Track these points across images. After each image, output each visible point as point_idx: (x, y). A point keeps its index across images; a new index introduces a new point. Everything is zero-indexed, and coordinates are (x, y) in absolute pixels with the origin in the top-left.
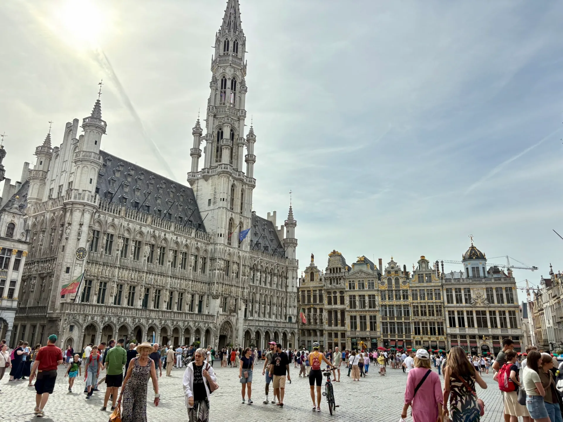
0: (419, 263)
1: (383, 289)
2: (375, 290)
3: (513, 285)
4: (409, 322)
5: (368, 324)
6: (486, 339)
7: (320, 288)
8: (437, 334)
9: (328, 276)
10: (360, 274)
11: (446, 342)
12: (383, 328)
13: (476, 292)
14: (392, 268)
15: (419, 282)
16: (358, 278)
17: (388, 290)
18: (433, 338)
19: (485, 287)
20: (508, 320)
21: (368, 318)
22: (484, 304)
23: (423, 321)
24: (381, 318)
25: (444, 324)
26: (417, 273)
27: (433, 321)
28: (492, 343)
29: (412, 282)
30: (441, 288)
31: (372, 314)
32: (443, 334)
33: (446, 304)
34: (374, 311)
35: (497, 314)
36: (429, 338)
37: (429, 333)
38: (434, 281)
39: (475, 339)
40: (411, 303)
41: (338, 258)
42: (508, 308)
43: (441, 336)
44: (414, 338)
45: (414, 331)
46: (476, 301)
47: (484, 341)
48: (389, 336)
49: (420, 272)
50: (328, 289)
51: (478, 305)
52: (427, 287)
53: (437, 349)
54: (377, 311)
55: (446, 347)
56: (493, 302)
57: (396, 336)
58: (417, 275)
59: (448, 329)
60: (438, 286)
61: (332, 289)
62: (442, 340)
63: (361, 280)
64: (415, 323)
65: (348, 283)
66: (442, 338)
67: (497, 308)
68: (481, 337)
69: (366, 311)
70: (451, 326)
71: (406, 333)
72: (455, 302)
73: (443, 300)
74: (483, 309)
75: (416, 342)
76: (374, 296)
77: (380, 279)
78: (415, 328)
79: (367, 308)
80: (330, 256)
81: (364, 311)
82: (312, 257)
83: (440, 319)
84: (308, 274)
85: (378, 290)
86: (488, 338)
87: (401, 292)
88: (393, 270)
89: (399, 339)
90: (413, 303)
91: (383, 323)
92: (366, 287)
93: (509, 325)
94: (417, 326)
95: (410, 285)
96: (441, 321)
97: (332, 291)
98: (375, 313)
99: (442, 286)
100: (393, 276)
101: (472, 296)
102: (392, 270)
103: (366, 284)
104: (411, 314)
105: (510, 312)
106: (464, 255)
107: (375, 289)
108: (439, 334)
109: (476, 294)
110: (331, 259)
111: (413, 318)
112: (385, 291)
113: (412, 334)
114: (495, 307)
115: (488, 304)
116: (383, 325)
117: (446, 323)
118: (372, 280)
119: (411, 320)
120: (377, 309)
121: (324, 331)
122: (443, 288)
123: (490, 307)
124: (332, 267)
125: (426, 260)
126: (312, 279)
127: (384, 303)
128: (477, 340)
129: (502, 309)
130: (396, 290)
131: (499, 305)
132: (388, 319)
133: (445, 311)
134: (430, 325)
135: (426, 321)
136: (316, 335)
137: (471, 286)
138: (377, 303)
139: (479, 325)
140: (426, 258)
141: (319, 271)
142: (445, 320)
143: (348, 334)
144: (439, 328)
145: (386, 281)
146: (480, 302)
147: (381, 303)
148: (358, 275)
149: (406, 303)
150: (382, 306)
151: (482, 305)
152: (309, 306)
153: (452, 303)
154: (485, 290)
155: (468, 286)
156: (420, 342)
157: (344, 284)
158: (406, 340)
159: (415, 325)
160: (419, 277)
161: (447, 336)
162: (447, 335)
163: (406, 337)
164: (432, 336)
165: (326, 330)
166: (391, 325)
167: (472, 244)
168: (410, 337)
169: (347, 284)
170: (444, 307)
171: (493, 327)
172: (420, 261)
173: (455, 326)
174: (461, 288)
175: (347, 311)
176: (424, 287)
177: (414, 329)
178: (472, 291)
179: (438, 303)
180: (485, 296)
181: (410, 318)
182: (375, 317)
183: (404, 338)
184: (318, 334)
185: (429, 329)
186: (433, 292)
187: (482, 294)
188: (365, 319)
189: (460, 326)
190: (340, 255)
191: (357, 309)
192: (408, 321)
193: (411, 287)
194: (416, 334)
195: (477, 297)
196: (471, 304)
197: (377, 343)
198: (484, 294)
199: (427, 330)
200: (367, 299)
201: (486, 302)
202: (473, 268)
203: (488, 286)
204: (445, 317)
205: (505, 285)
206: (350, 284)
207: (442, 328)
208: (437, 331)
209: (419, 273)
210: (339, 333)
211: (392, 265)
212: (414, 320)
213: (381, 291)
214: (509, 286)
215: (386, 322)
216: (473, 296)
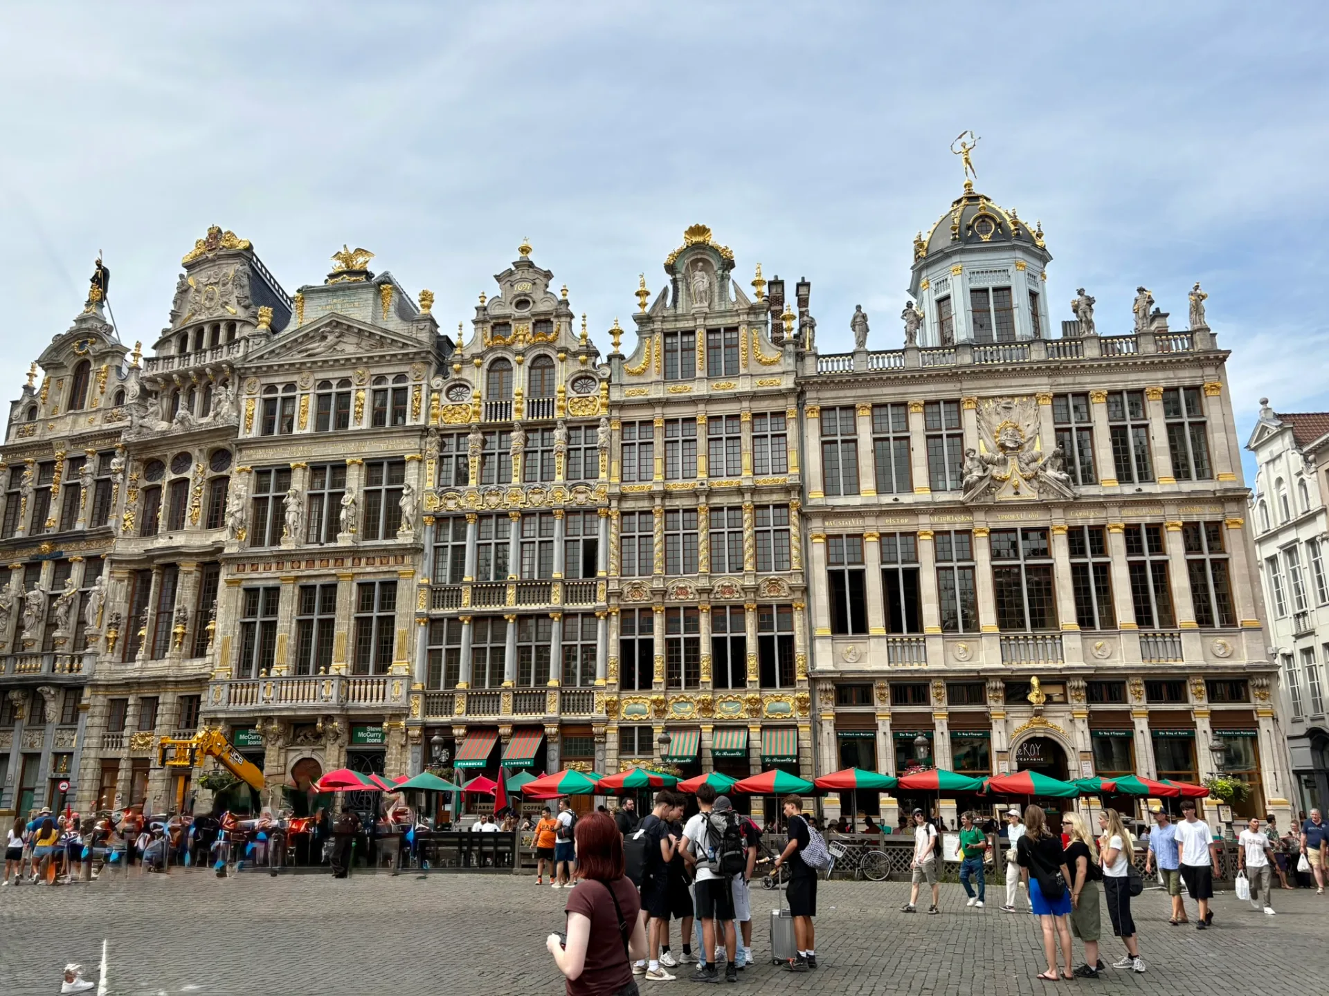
0: (670, 269)
1: (457, 421)
2: (412, 429)
3: (1210, 371)
4: (589, 615)
5: (344, 629)
6: (1049, 700)
7: (103, 445)
8: (752, 676)
9: (160, 369)
10: (331, 339)
11: (805, 732)
12: (433, 655)
13: (997, 422)
14: (522, 303)
15: (669, 376)
16: (313, 367)
17: (486, 430)
18: (731, 705)
19: (1045, 389)
20: (1180, 580)
21: (347, 597)
22: (1043, 486)
23: (673, 600)
24: (424, 595)
25: (798, 619)
26: (658, 325)
27: (736, 598)
28: (1082, 726)
29: (626, 379)
30: (790, 405)
31: (373, 571)
32: (788, 680)
33: (816, 496)
34: (387, 551)
35: (1116, 543)
36: (707, 707)
37: (705, 677)
38: (755, 368)
39: (983, 701)
40: (610, 497)
41: (232, 269)
42: (1184, 510)
43: (778, 691)
44: (612, 708)
45: (614, 665)
46: (995, 471)
47: (1038, 713)
48: (460, 707)
49: (676, 318)
50: (146, 446)
51: (1006, 495)
52: (709, 400)
53: (748, 775)
54: (402, 552)
55: (807, 760)
56: (1090, 475)
57: (506, 701)
58: (658, 337)
59: (818, 645)
60: (781, 394)
61: (165, 440)
62: (779, 719)
63: (334, 375)
64: (626, 613)
65: (259, 395)
66: (781, 702)
67: (1114, 511)
68: (1016, 690)
69: (339, 556)
70: (838, 627)
71: (567, 675)
72: (867, 483)
73: (802, 475)
74: (1036, 519)
75: (625, 732)
76: (398, 464)
77: (442, 370)
78: (626, 647)
79: (345, 540)
80: (189, 266)
81: (324, 556)
82: (101, 279)
83: (774, 584)
84: (62, 373)
85: (424, 432)
86: (1056, 691)
87: (559, 434)
88: (525, 312)
89: (519, 717)
90: (622, 497)
91: (433, 623)
92: (358, 417)
93: (1185, 610)
94: (637, 637)
95: (616, 395)
96: (783, 596)
97: (171, 454)
98: (392, 565)
99: (799, 394)
100: (520, 346)
101: (971, 441)
102: (518, 313)
103: (362, 397)
104: (607, 562)
105: (1190, 532)
106: (926, 238)
107: (409, 423)
108: (767, 681)
109: (995, 434)
110: (191, 281)
111: (614, 586)
112: (463, 433)
113: (599, 682)
114: (1101, 504)
115: (1066, 483)
116: (434, 637)
117: (808, 610)
118: (401, 377)
119: (601, 597)
120: (405, 537)
121: (87, 692)
122: (800, 406)
123: (1075, 504)
124: (190, 318)
125: (714, 250)
126: (76, 401)
127: (451, 505)
128: (995, 705)
129: (1145, 516)
130: (528, 428)
131: (1128, 489)
132: (466, 598)
133: (805, 541)
134: (715, 628)
135: (691, 599)
136: (39, 719)
137: (966, 385)
138: (406, 504)
139: (1008, 617)
140: (716, 239)
141: (118, 351)
142: (806, 590)
143: (213, 700)
144: (765, 645)
145: (477, 378)
146: (1017, 479)
147: (432, 505)
148: (317, 347)
149: (581, 498)
150: (440, 520)
151: (1029, 493)
152: (35, 551)
153: (854, 489)
154: (1046, 408)
155: (946, 390)
156: (646, 731)
157: (236, 404)
158: (563, 725)
159: (626, 627)
160: (668, 351)
161: (812, 692)
162: (813, 681)
163: (563, 708)
164: (721, 693)
165: (95, 686)
166: (478, 637)
167: (968, 185)
168: (584, 701)
169: (252, 406)
170: (804, 517)
171: (1091, 624)
172: (682, 253)
173: (861, 626)
174: (911, 400)
175: (231, 560)
176: (694, 401)
177: (614, 651)
178: (969, 418)
179: (771, 491)
180: (1046, 444)
181: (601, 587)
182: (389, 588)
183: (553, 710)
184: (53, 709)
185: (705, 649)
186: (746, 428)
187: (1028, 433)
188: (329, 603)
189: (893, 625)
190: (247, 254)
191: (288, 544)
192: (588, 606)
193: (620, 406)
194: (626, 683)
195: (1003, 447)
196: (968, 487)
197: (383, 753)
198: (1038, 432)
199: (697, 658)
200: (355, 482)
201: (1051, 473)
202: (978, 294)
203: (1066, 384)
204: (806, 575)
205: (1160, 375)
206: (269, 405)
207: (787, 643)
208: (752, 663)
209: (669, 326)
210: (168, 699)
211: (520, 288)
212: (619, 595)
213: (444, 435)
214: (1186, 377)
215: (454, 620)
216: (977, 442)
